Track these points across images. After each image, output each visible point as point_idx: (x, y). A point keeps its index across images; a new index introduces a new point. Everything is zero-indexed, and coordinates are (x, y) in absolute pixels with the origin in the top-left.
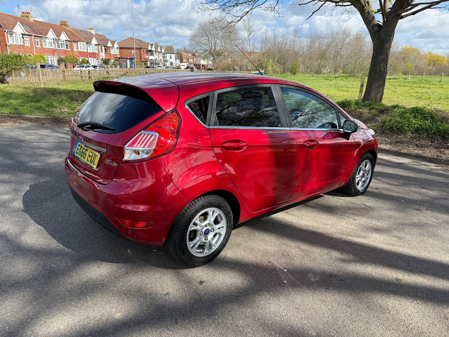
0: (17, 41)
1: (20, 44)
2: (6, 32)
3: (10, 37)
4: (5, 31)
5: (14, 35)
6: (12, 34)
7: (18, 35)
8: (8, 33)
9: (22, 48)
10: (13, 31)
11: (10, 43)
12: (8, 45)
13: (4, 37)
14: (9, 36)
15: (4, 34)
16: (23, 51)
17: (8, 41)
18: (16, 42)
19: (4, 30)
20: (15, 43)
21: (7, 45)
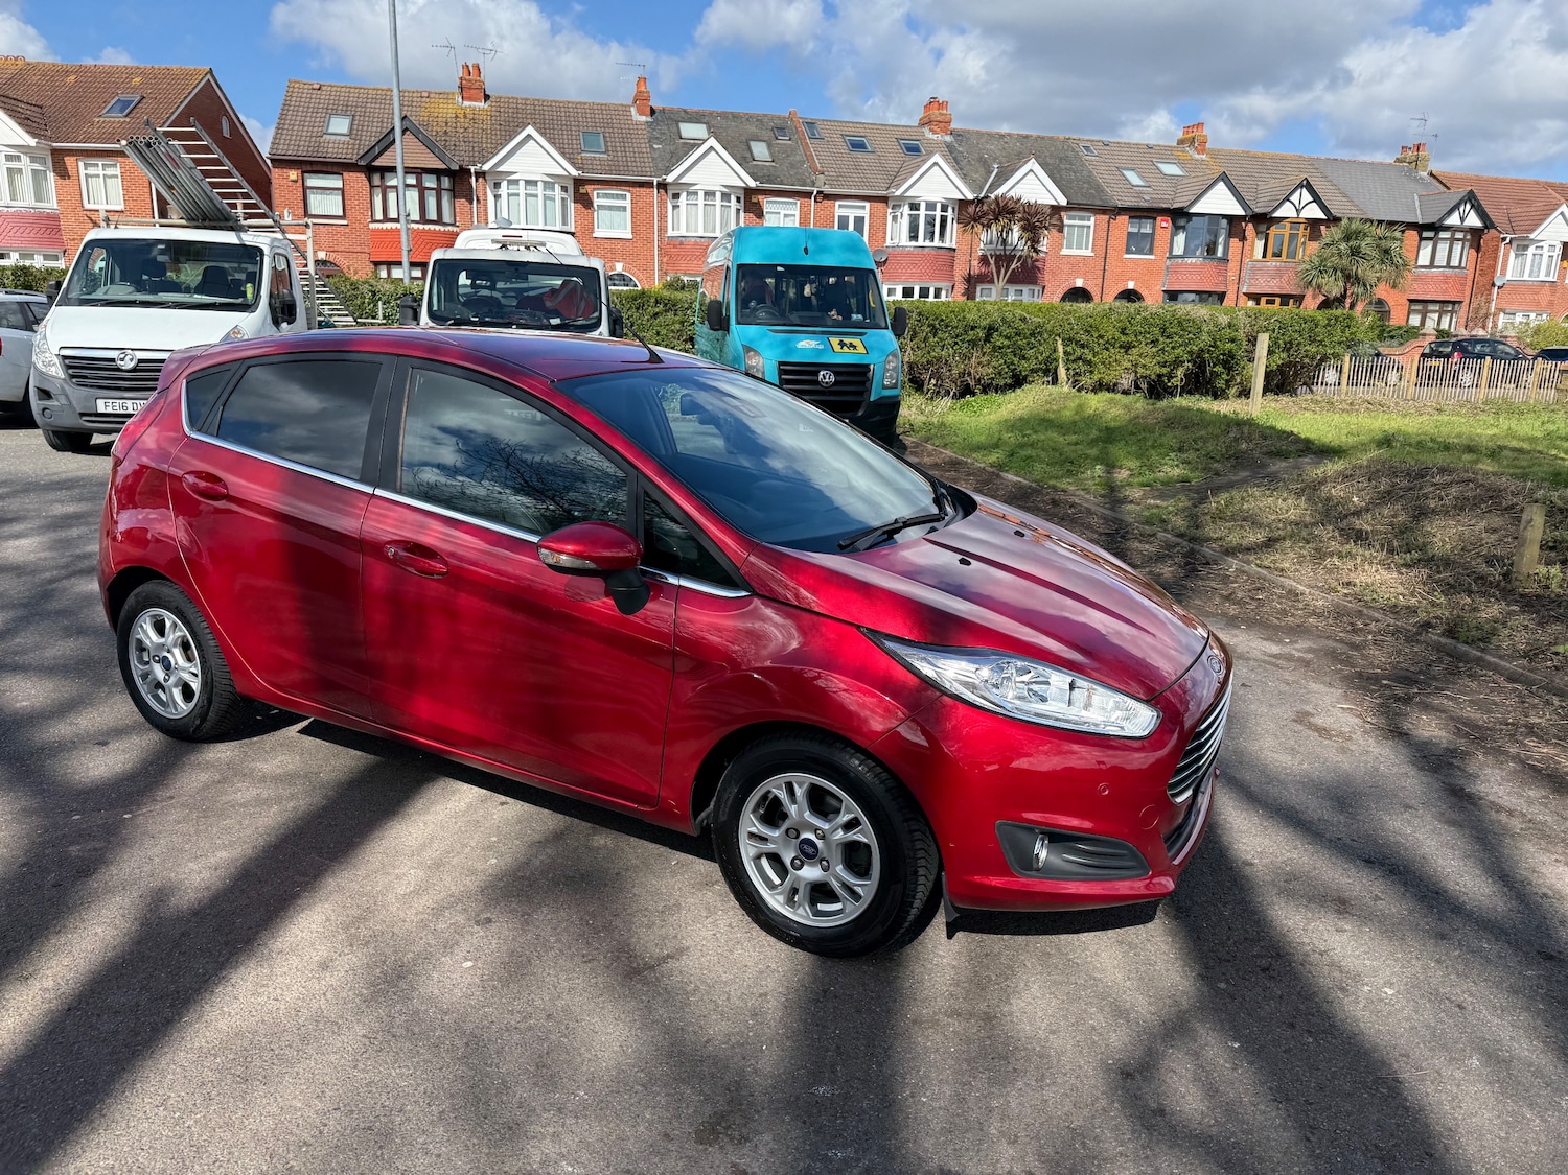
0: (1535, 269)
1: (1542, 277)
2: (1508, 241)
3: (1517, 256)
4: (1504, 239)
5: (1531, 250)
6: (1526, 247)
7: (1546, 248)
8: (1514, 245)
9: (1546, 293)
10: (1532, 236)
11: (1509, 276)
12: (1498, 283)
13: (1495, 259)
14: (1512, 255)
15: (1497, 248)
16: (1544, 304)
17: (1503, 273)
18: (1531, 271)
19: (1502, 236)
20: (1526, 277)
21: (1493, 285)
